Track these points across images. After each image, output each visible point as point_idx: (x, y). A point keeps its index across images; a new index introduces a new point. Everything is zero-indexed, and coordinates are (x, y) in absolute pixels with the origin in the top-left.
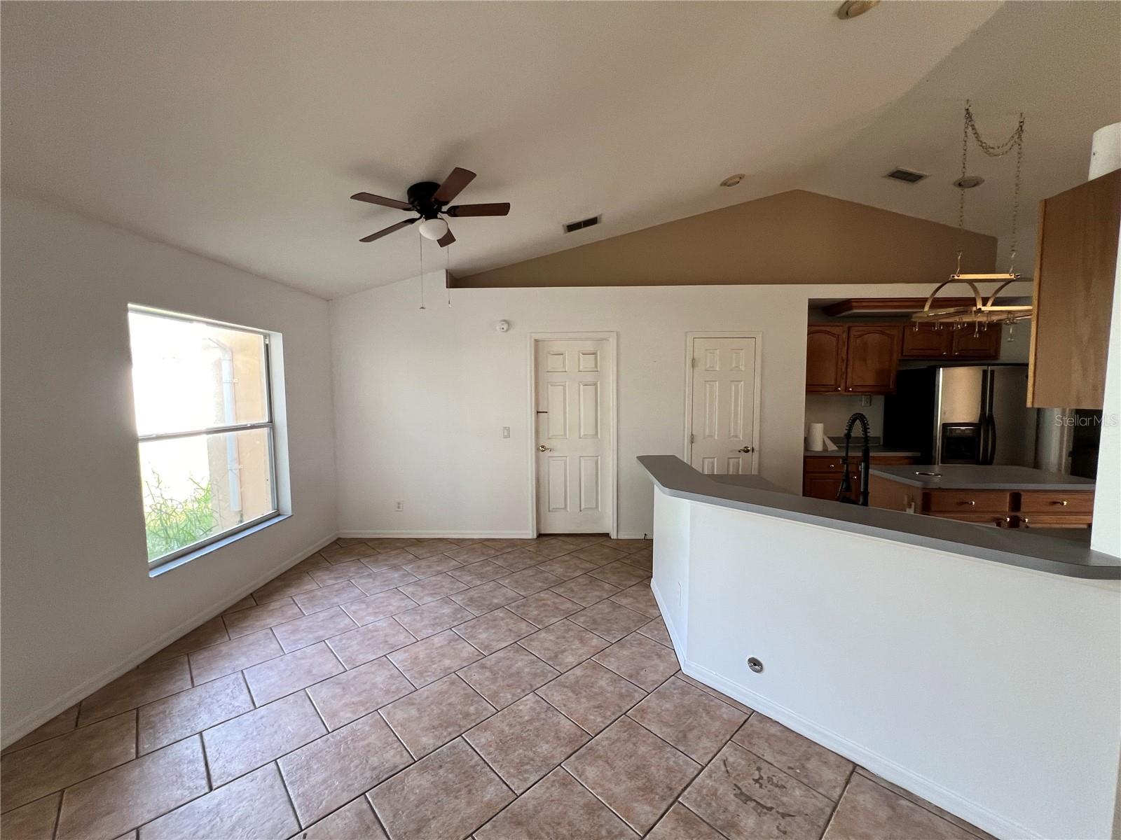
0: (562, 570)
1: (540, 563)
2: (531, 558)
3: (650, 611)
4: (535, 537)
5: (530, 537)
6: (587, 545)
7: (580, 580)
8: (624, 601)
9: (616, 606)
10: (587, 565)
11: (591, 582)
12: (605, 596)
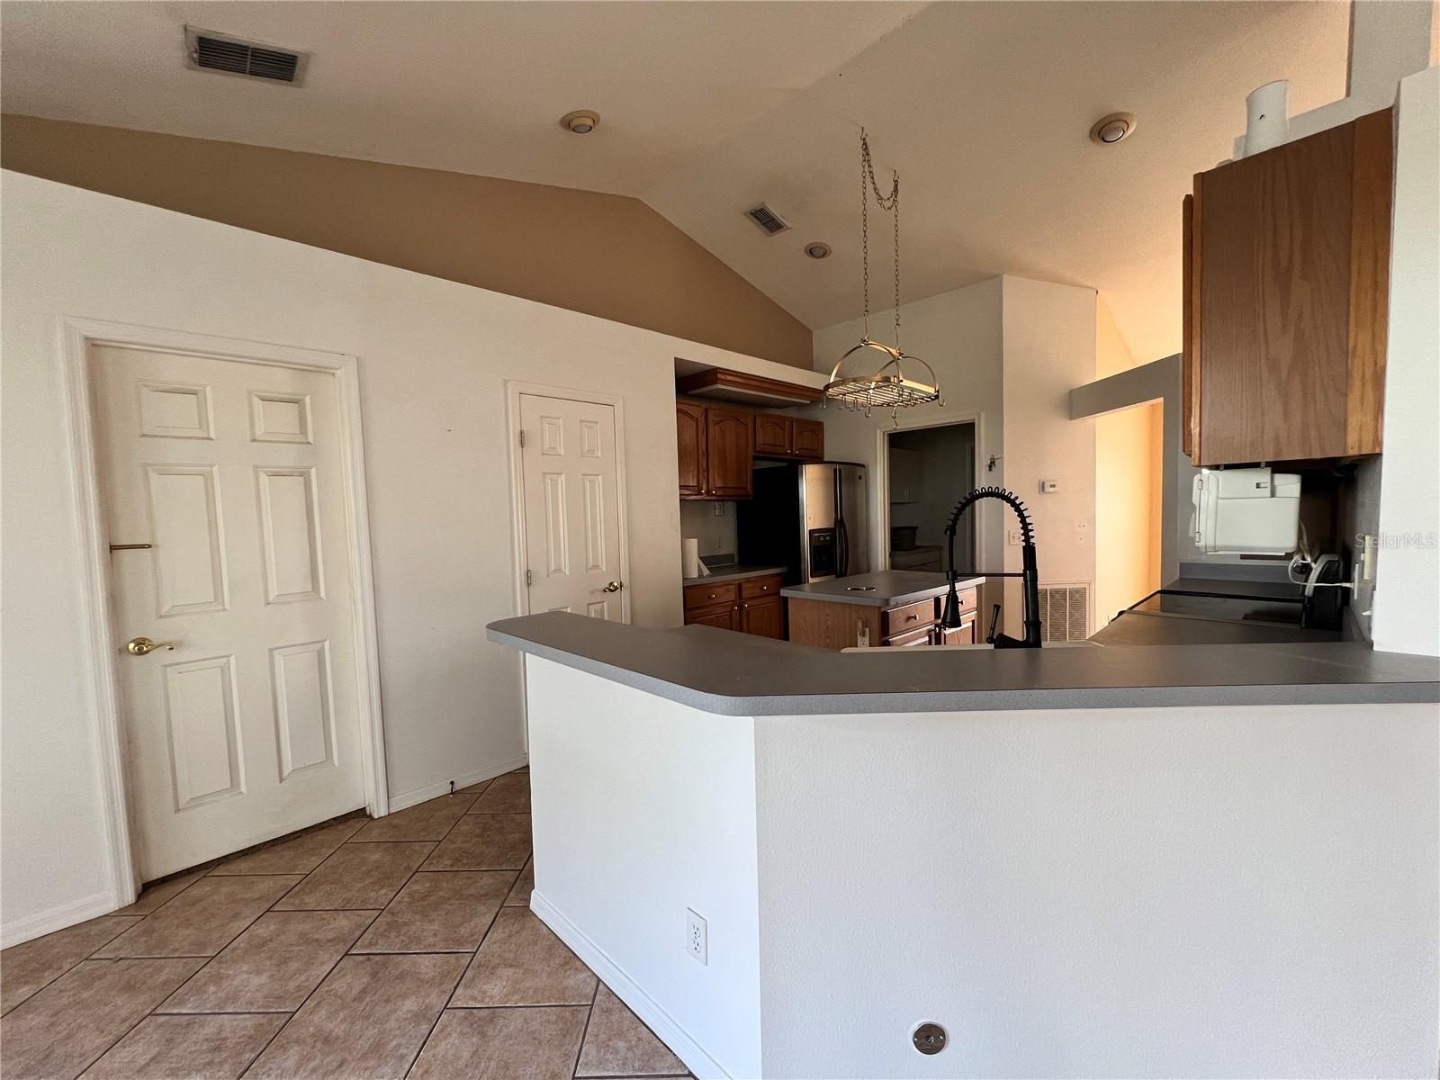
0: (264, 979)
1: (172, 991)
2: (129, 988)
3: (571, 982)
4: (130, 898)
5: (111, 906)
6: (315, 860)
7: (339, 985)
8: (495, 989)
9: (482, 1020)
10: (343, 923)
11: (374, 975)
12: (436, 1000)
